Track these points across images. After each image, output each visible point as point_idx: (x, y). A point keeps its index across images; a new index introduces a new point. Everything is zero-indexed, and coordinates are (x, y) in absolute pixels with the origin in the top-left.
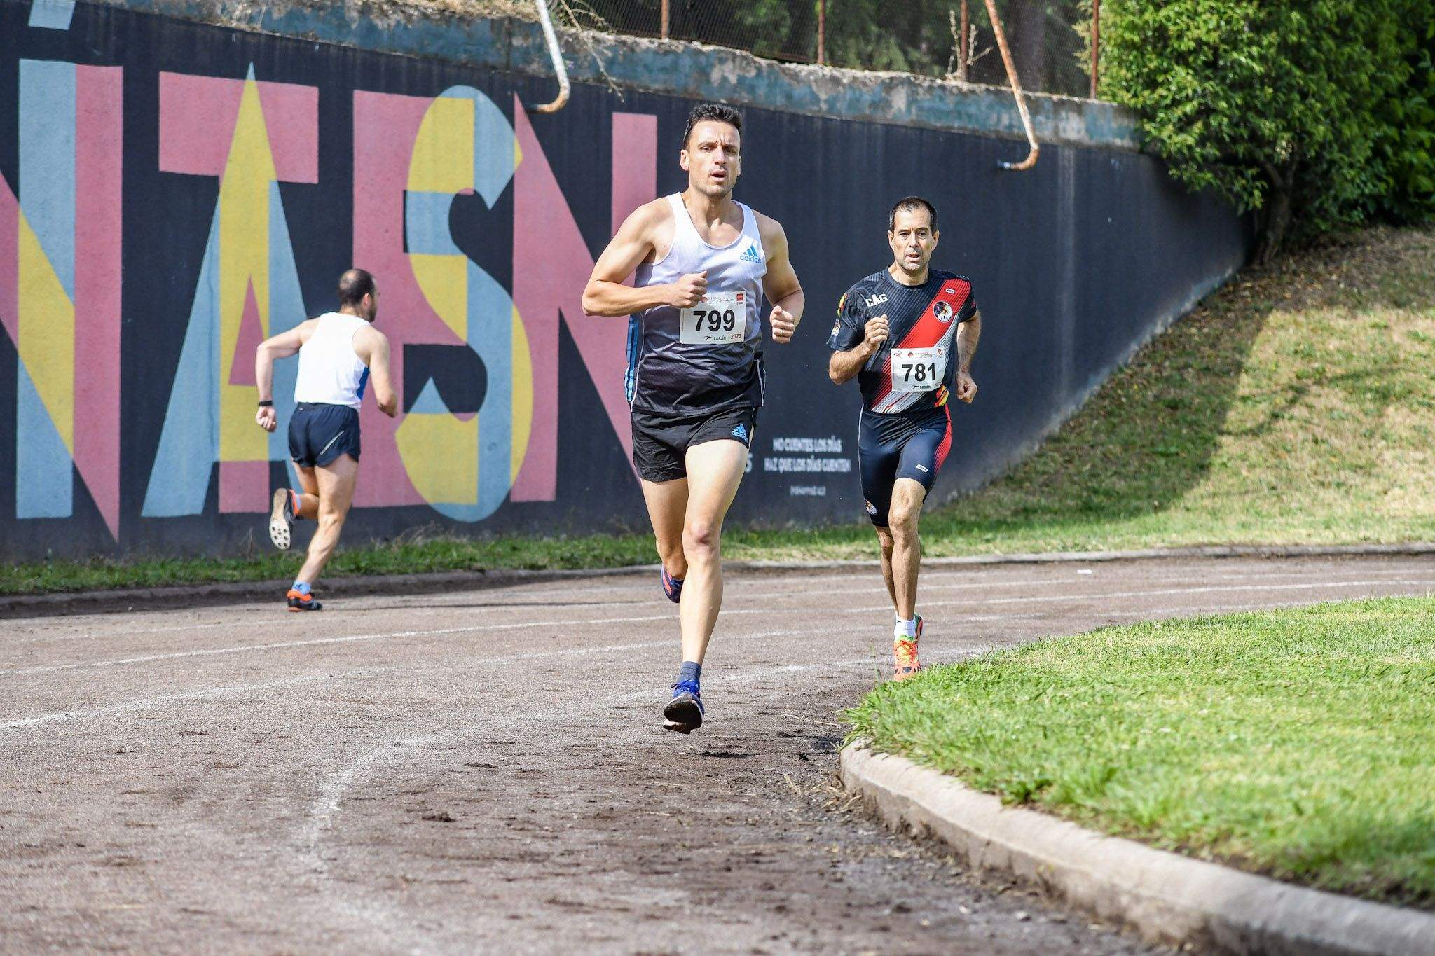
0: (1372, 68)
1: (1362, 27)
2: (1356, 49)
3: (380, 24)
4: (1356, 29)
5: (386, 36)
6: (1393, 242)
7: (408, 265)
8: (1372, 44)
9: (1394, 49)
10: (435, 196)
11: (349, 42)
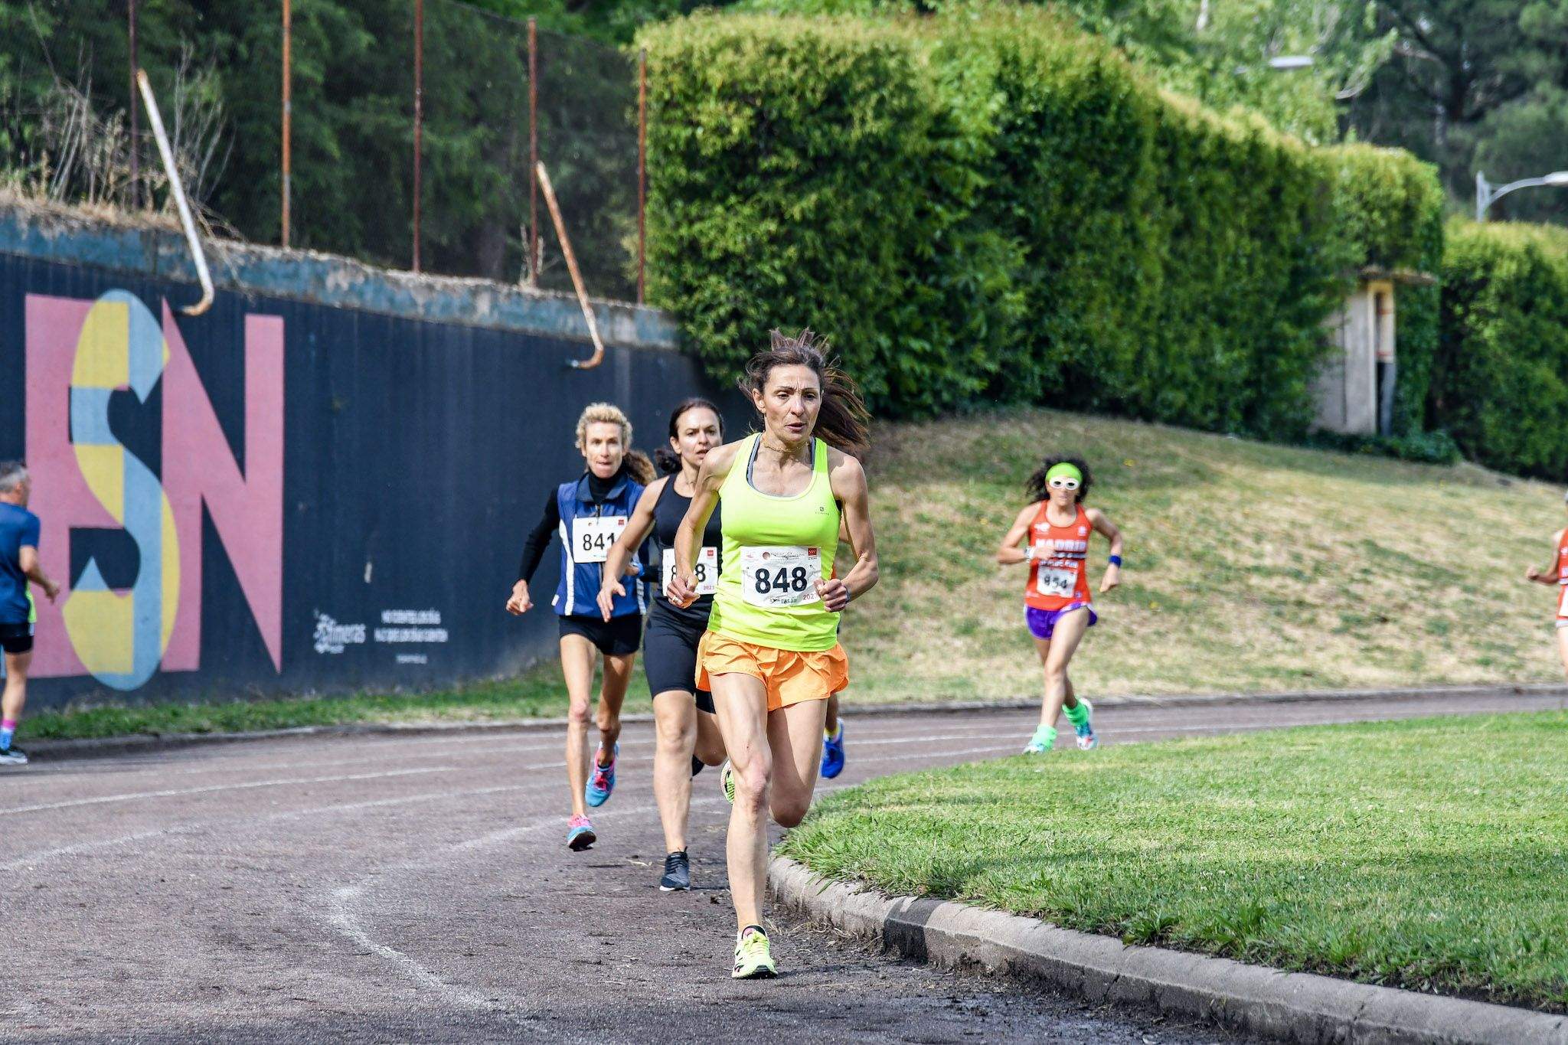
0: (876, 281)
1: (867, 244)
2: (863, 264)
3: (47, 234)
4: (861, 245)
5: (51, 246)
6: (893, 434)
7: (72, 454)
8: (874, 258)
9: (892, 265)
10: (96, 391)
11: (22, 250)
